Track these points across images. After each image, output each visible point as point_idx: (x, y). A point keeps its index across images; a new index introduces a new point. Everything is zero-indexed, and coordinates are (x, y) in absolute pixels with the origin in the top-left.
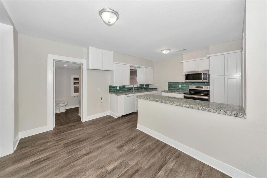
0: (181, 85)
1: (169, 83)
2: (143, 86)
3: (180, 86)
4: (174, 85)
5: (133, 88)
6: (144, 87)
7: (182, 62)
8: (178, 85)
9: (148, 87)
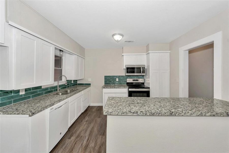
0: (119, 78)
1: (106, 77)
2: (71, 82)
3: (117, 80)
4: (111, 78)
5: (56, 87)
6: (72, 84)
7: (123, 54)
8: (116, 78)
9: (77, 82)
